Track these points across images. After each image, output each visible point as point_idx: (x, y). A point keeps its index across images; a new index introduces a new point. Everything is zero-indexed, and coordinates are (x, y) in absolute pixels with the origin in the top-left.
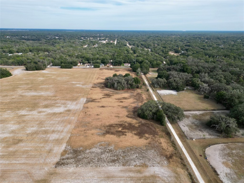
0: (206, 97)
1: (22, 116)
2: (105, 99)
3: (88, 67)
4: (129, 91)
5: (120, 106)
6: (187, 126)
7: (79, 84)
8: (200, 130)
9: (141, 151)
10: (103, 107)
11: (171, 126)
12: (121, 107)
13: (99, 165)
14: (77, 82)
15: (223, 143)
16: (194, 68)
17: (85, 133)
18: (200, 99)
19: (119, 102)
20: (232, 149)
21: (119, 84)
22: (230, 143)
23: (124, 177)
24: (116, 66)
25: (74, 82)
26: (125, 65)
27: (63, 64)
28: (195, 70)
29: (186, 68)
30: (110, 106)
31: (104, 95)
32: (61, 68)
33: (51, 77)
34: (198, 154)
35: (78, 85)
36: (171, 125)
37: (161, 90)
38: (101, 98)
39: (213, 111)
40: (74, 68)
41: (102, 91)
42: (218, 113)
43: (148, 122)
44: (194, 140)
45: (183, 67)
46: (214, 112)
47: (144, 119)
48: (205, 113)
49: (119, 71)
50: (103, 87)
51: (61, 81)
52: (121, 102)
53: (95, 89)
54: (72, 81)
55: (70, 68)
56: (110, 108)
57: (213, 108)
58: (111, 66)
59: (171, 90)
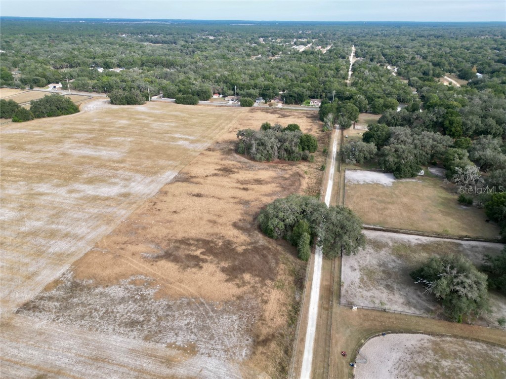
0: (464, 201)
1: (37, 195)
2: (215, 178)
3: (231, 102)
4: (280, 166)
5: (235, 198)
6: (361, 269)
7: (186, 140)
8: (388, 287)
9: (207, 313)
10: (199, 195)
11: (321, 263)
12: (236, 200)
13: (98, 326)
14: (184, 134)
15: (432, 334)
16: (471, 120)
17: (122, 249)
18: (446, 203)
19: (240, 189)
20: (444, 356)
21: (261, 148)
22: (450, 337)
23: (127, 367)
24: (291, 105)
26: (312, 103)
27: (180, 95)
28: (474, 128)
29: (450, 121)
30: (213, 197)
31: (220, 170)
32: (176, 102)
33: (144, 119)
34: (337, 349)
35: (181, 142)
36: (323, 261)
38: (207, 176)
39: (462, 240)
40: (201, 105)
41: (222, 159)
42: (473, 247)
43: (273, 245)
44: (355, 308)
45: (443, 117)
46: (461, 245)
47: (266, 236)
48: (435, 243)
49: (289, 116)
50: (231, 150)
51: (156, 131)
52: (244, 189)
53: (211, 153)
54: (177, 132)
55: (193, 104)
56: (211, 200)
57: (464, 234)
58: (280, 105)
59: (384, 172)
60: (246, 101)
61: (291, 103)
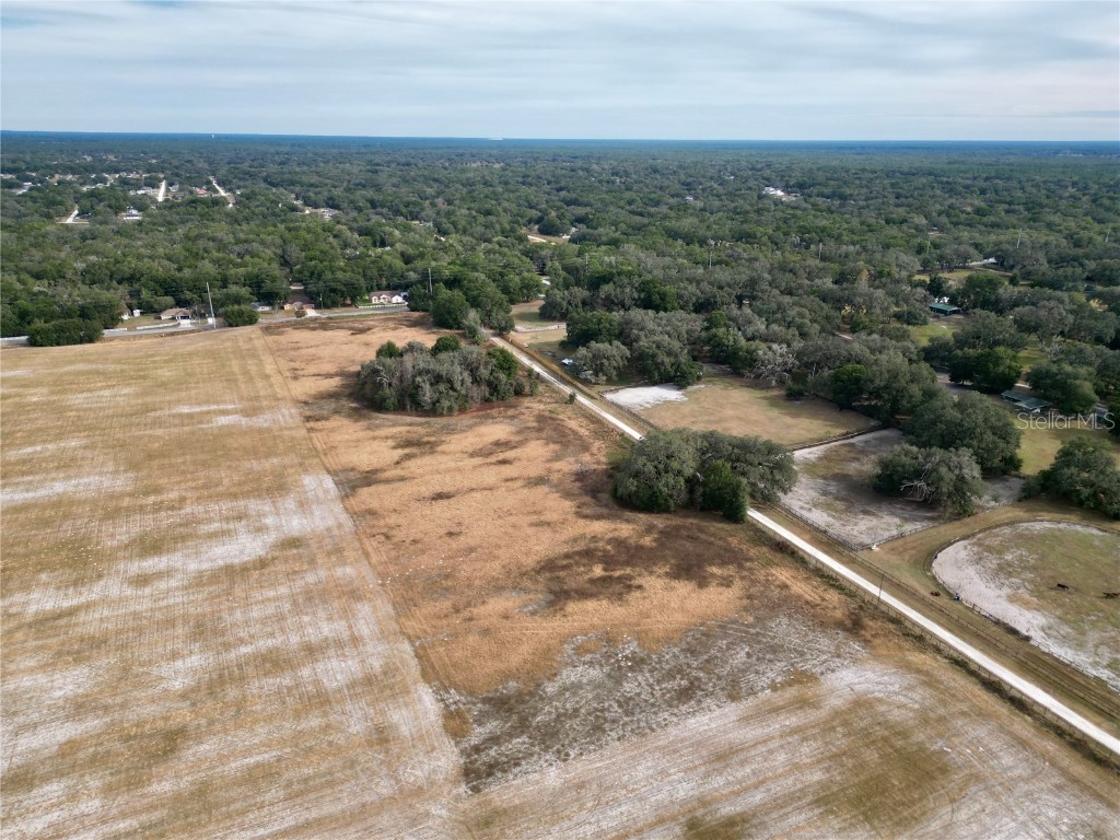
2: (417, 462)
4: (494, 412)
5: (512, 480)
6: (815, 506)
7: (223, 412)
8: (864, 512)
9: (747, 632)
10: (439, 496)
11: (766, 518)
12: (519, 483)
14: (199, 404)
15: (963, 538)
17: (471, 619)
18: (773, 402)
19: (492, 464)
20: (1000, 552)
21: (442, 387)
22: (979, 532)
23: (773, 738)
24: (336, 310)
25: (186, 410)
26: (375, 300)
27: (39, 324)
28: (694, 299)
29: (659, 293)
30: (472, 490)
31: (401, 446)
32: (33, 343)
35: (223, 420)
36: (766, 515)
37: (617, 390)
38: (398, 463)
39: (848, 438)
40: (112, 339)
41: (369, 428)
43: (676, 521)
44: (874, 547)
46: (853, 444)
47: (653, 512)
48: (830, 450)
49: (369, 329)
50: (355, 409)
51: (111, 412)
52: (504, 462)
53: (327, 423)
54: (179, 402)
55: (91, 341)
56: (477, 495)
57: (843, 431)
58: (311, 313)
60: (241, 314)
61: (334, 305)
